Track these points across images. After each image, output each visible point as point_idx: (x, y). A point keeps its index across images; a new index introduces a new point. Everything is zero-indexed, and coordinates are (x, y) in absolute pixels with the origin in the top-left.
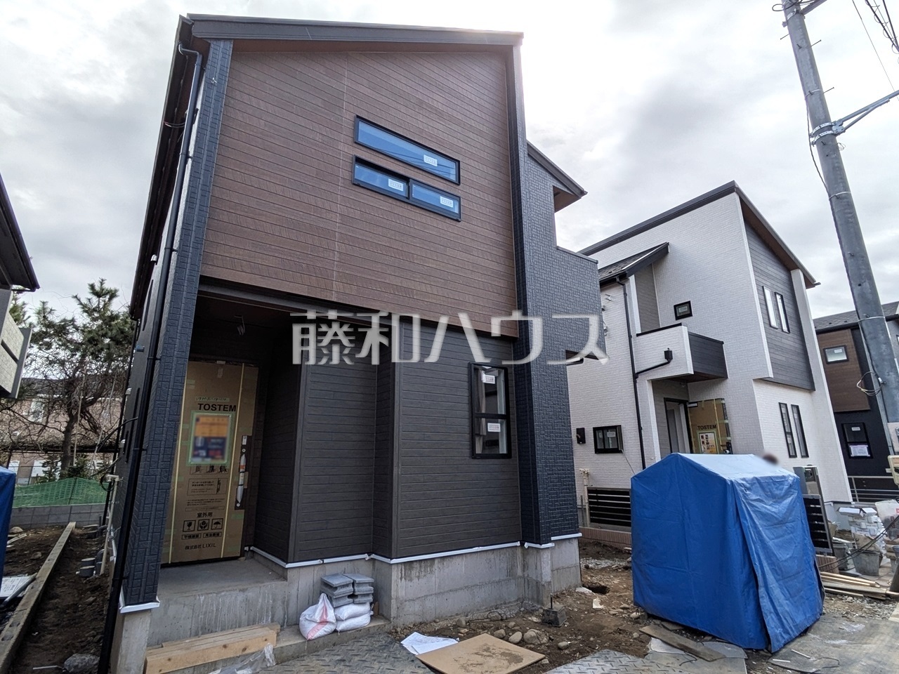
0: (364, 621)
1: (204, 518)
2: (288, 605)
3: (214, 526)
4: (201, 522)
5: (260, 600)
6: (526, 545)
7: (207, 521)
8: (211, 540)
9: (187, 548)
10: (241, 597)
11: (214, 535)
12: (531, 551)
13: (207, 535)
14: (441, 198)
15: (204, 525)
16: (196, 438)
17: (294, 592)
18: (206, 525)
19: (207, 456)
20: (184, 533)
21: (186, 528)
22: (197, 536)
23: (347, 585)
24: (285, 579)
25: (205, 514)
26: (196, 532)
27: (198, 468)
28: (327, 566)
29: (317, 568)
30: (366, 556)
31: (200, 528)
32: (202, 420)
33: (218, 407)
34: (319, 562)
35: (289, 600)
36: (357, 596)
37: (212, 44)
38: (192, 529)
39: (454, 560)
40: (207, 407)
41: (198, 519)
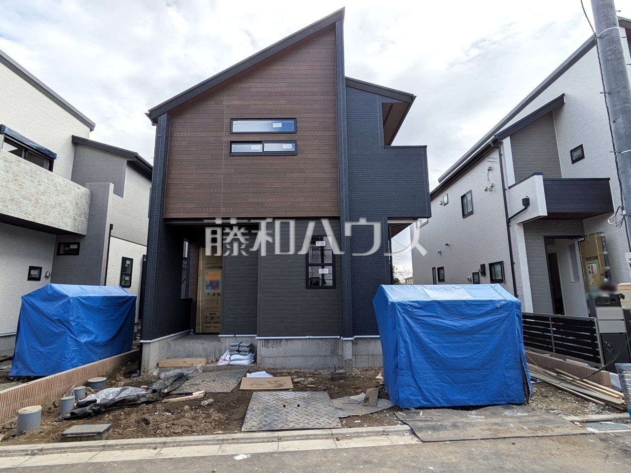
0: (245, 363)
2: (221, 352)
3: (217, 319)
4: (211, 317)
5: (209, 348)
6: (342, 338)
7: (213, 317)
9: (206, 327)
11: (217, 322)
12: (343, 341)
14: (283, 145)
16: (207, 281)
17: (223, 347)
19: (212, 289)
20: (205, 321)
22: (210, 323)
23: (236, 346)
24: (220, 341)
25: (212, 314)
26: (209, 321)
27: (209, 294)
28: (238, 338)
29: (233, 338)
31: (211, 319)
32: (209, 273)
33: (214, 267)
34: (233, 335)
35: (221, 350)
36: (240, 351)
37: (159, 118)
38: (207, 319)
39: (294, 341)
40: (210, 268)
41: (210, 315)
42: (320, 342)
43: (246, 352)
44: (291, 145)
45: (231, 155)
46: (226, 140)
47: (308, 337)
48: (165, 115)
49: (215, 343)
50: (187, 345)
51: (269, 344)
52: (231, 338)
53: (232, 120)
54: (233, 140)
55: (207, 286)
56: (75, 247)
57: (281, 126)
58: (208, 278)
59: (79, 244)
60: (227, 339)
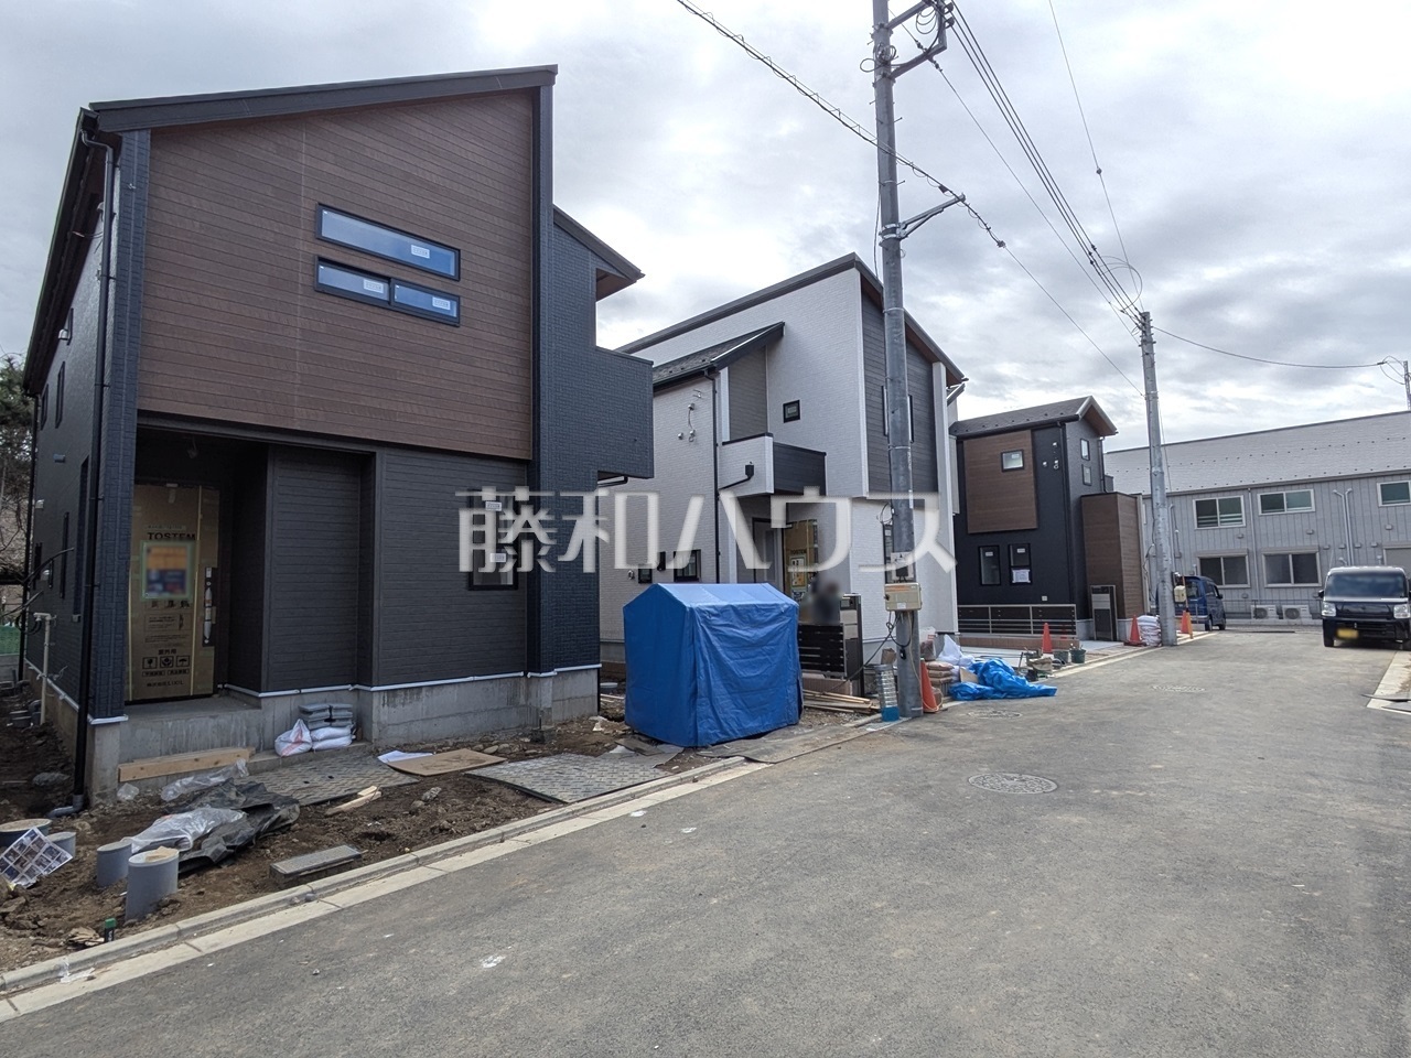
0: (344, 741)
1: (167, 655)
2: (263, 731)
3: (179, 664)
5: (233, 726)
6: (529, 675)
7: (170, 658)
8: (179, 677)
10: (212, 722)
11: (180, 672)
12: (533, 680)
13: (172, 672)
14: (434, 299)
15: (167, 662)
16: (148, 571)
17: (269, 719)
18: (170, 661)
19: (165, 590)
21: (147, 665)
23: (324, 710)
24: (259, 707)
25: (167, 651)
27: (155, 603)
28: (305, 696)
29: (294, 697)
30: (349, 686)
32: (154, 551)
33: (172, 536)
34: (296, 691)
35: (263, 729)
36: (334, 720)
38: (153, 665)
39: (445, 689)
40: (159, 536)
41: (159, 657)
42: (489, 685)
44: (448, 303)
45: (316, 288)
48: (146, 135)
49: (247, 712)
50: (170, 724)
51: (397, 700)
52: (288, 699)
53: (321, 207)
54: (323, 255)
55: (151, 582)
57: (428, 257)
58: (153, 564)
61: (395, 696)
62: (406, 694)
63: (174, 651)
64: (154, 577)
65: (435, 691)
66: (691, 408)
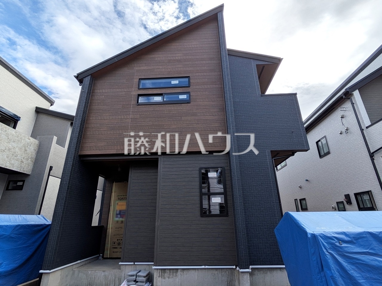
1: (119, 241)
4: (118, 243)
5: (110, 276)
6: (237, 269)
7: (120, 242)
9: (113, 252)
10: (103, 274)
12: (240, 274)
13: (120, 248)
14: (180, 96)
15: (119, 244)
16: (117, 211)
17: (123, 275)
19: (121, 217)
20: (113, 246)
21: (113, 244)
22: (117, 248)
23: (133, 276)
25: (120, 240)
26: (116, 246)
27: (117, 222)
28: (137, 266)
31: (118, 245)
32: (119, 204)
33: (124, 199)
34: (133, 263)
35: (121, 279)
36: (137, 282)
37: (84, 79)
38: (115, 245)
39: (190, 272)
40: (121, 199)
41: (117, 241)
42: (216, 272)
43: (143, 282)
44: (186, 96)
45: (138, 104)
46: (134, 93)
47: (203, 267)
48: (90, 77)
49: (115, 270)
50: (90, 272)
51: (166, 275)
52: (130, 266)
53: (140, 80)
54: (140, 93)
55: (117, 214)
56: (21, 183)
57: (178, 83)
58: (118, 208)
59: (24, 181)
60: (127, 266)
61: (165, 272)
62: (170, 272)
63: (121, 240)
64: (118, 213)
65: (185, 272)
66: (342, 117)
